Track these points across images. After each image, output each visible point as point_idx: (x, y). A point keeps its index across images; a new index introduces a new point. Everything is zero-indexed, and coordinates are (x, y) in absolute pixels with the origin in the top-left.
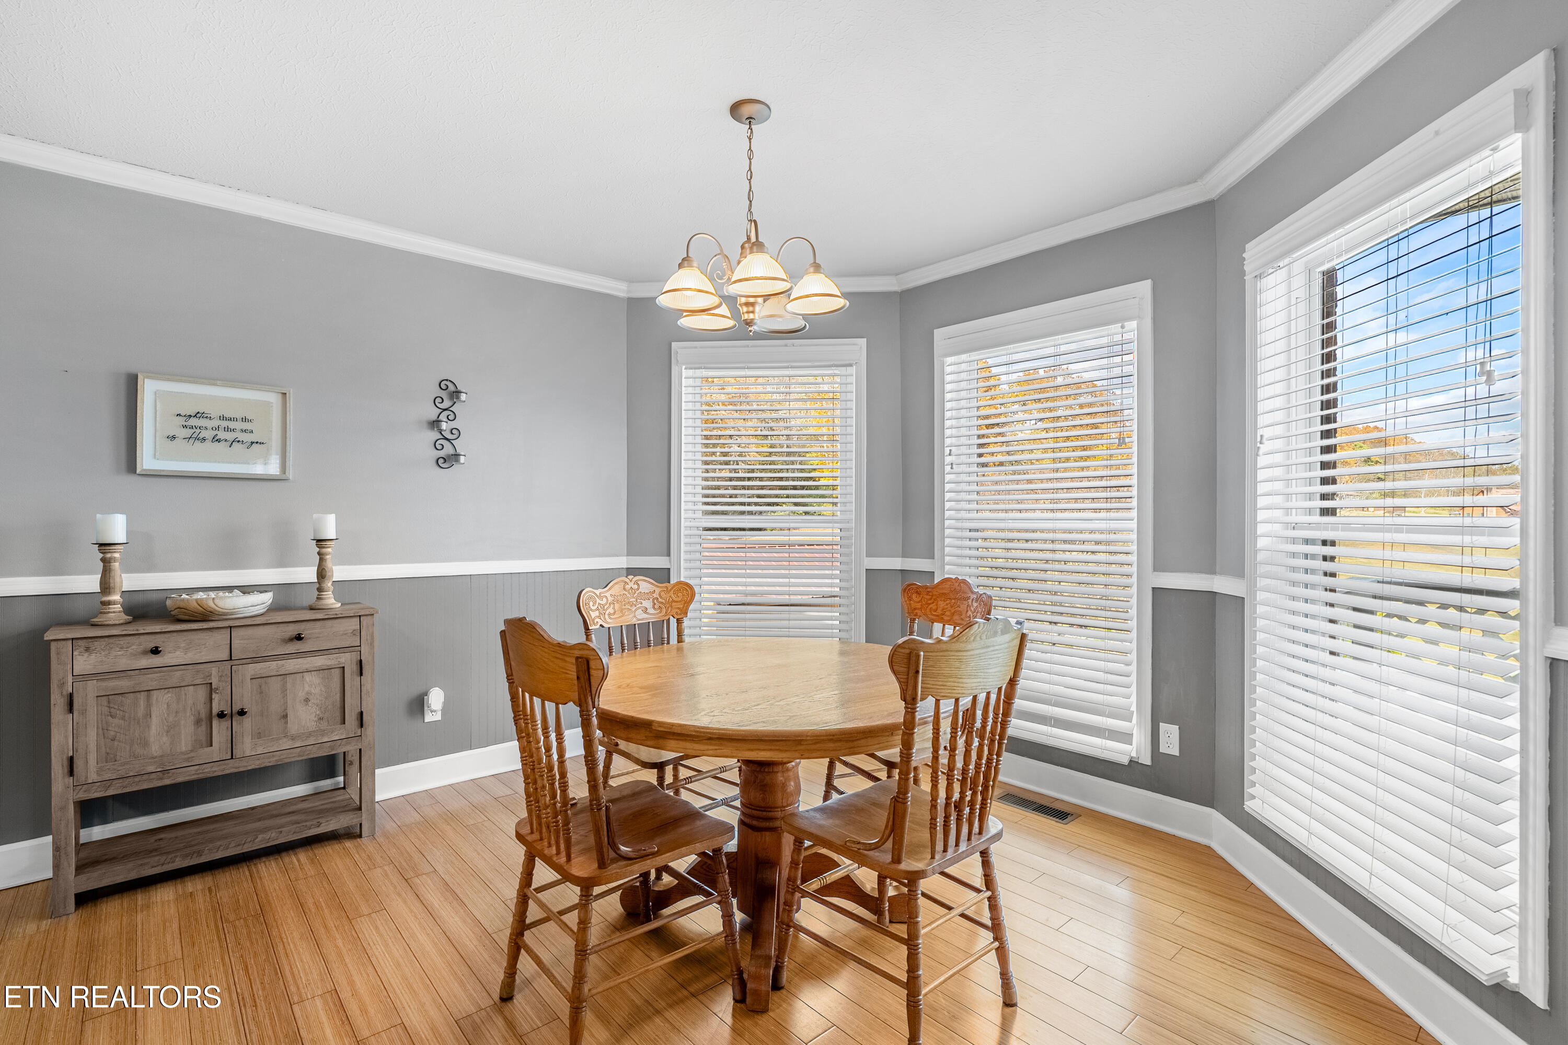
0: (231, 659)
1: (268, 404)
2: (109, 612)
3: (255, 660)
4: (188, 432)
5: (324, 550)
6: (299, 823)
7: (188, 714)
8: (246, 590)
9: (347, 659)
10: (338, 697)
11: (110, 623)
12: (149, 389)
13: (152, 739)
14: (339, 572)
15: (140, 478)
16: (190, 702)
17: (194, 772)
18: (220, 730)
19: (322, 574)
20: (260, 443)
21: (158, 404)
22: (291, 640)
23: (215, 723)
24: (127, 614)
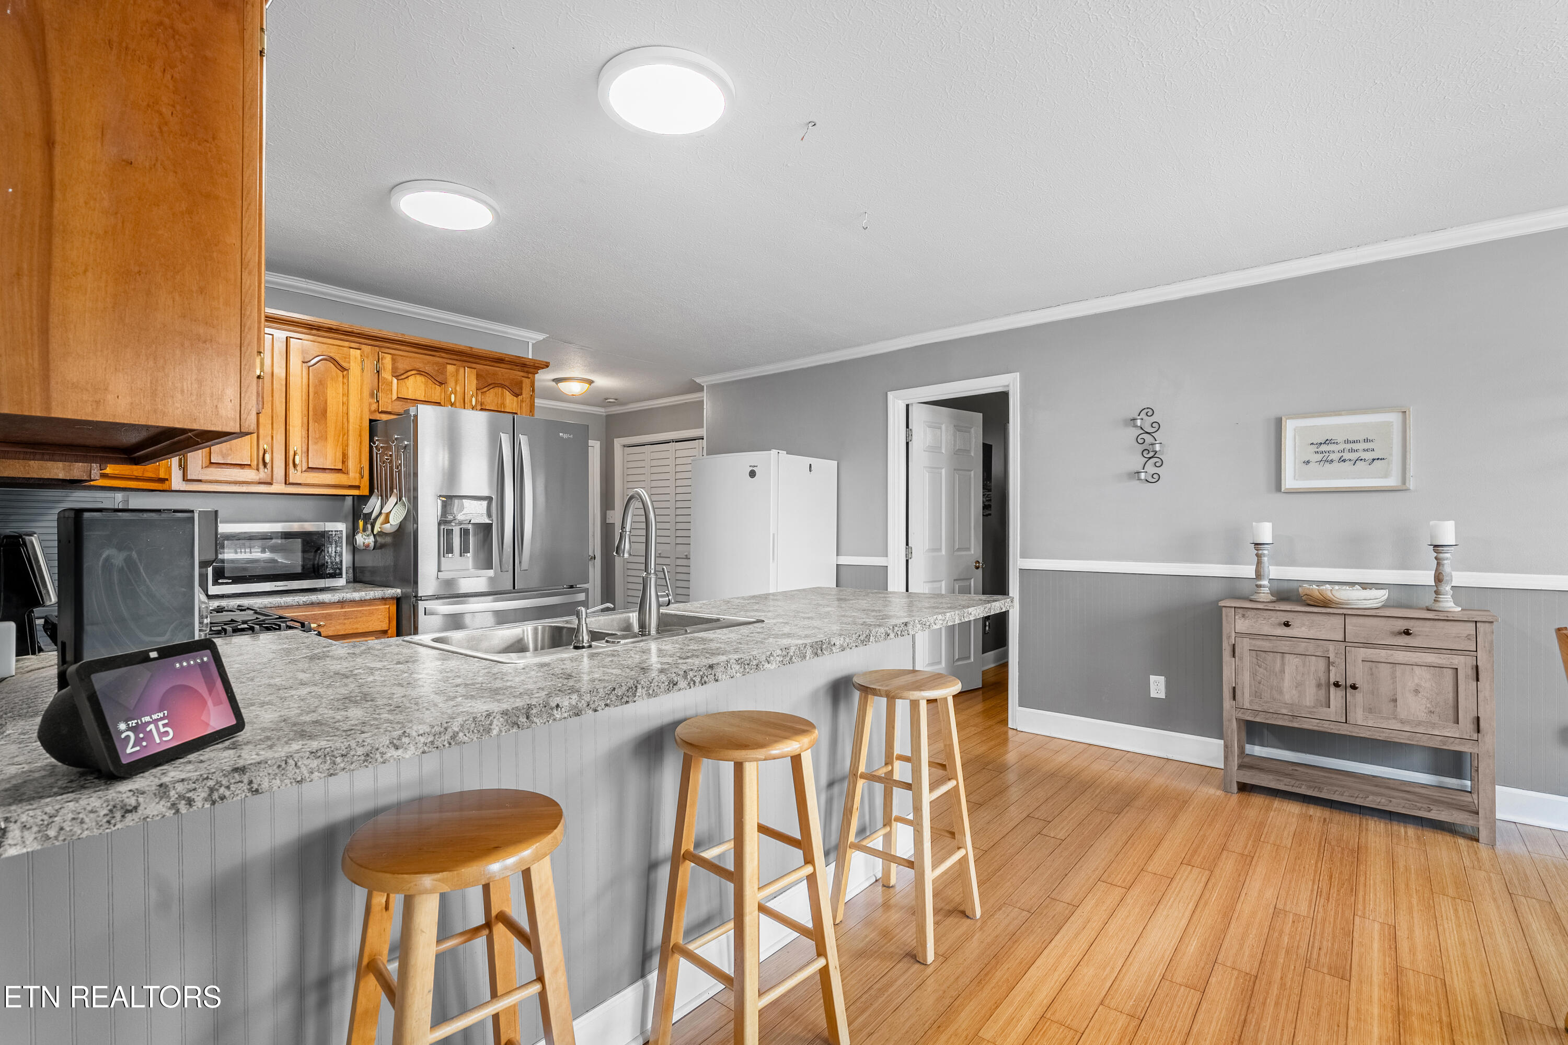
0: (1345, 641)
1: (1389, 424)
2: (1260, 593)
3: (1367, 645)
4: (1319, 457)
5: (1441, 555)
6: (1409, 801)
7: (1311, 678)
8: (1365, 586)
9: (1463, 663)
10: (1450, 696)
11: (1261, 600)
12: (1290, 427)
13: (1285, 690)
14: (1459, 578)
15: (1284, 495)
16: (1313, 669)
17: (1316, 724)
18: (1336, 696)
19: (1439, 578)
20: (1381, 459)
21: (1297, 437)
22: (1400, 633)
23: (1332, 689)
24: (1272, 595)
